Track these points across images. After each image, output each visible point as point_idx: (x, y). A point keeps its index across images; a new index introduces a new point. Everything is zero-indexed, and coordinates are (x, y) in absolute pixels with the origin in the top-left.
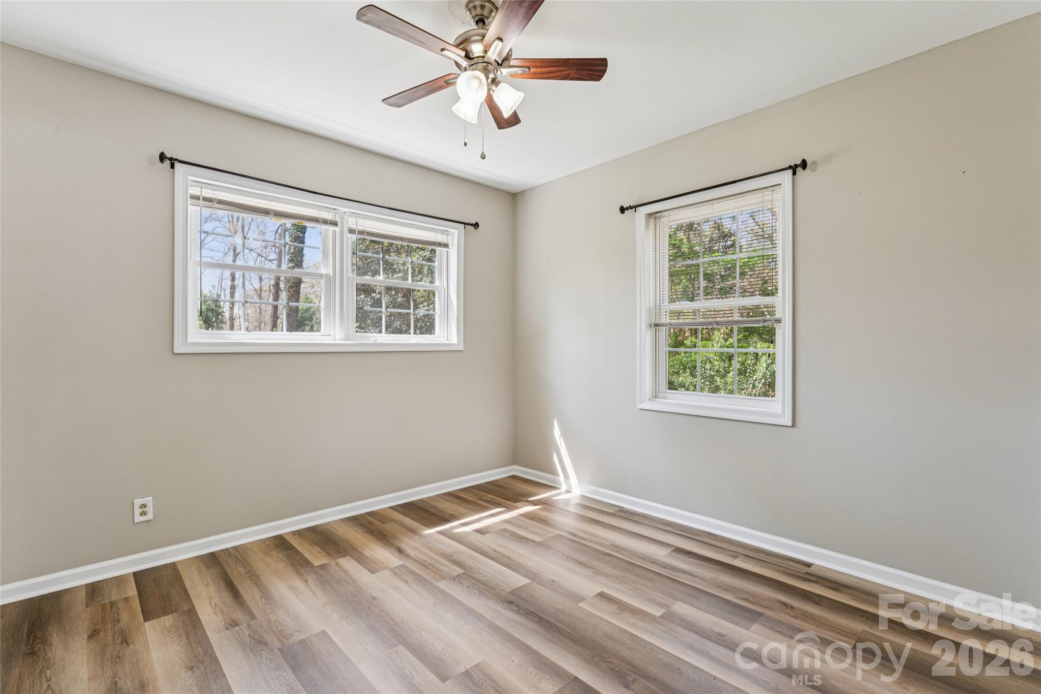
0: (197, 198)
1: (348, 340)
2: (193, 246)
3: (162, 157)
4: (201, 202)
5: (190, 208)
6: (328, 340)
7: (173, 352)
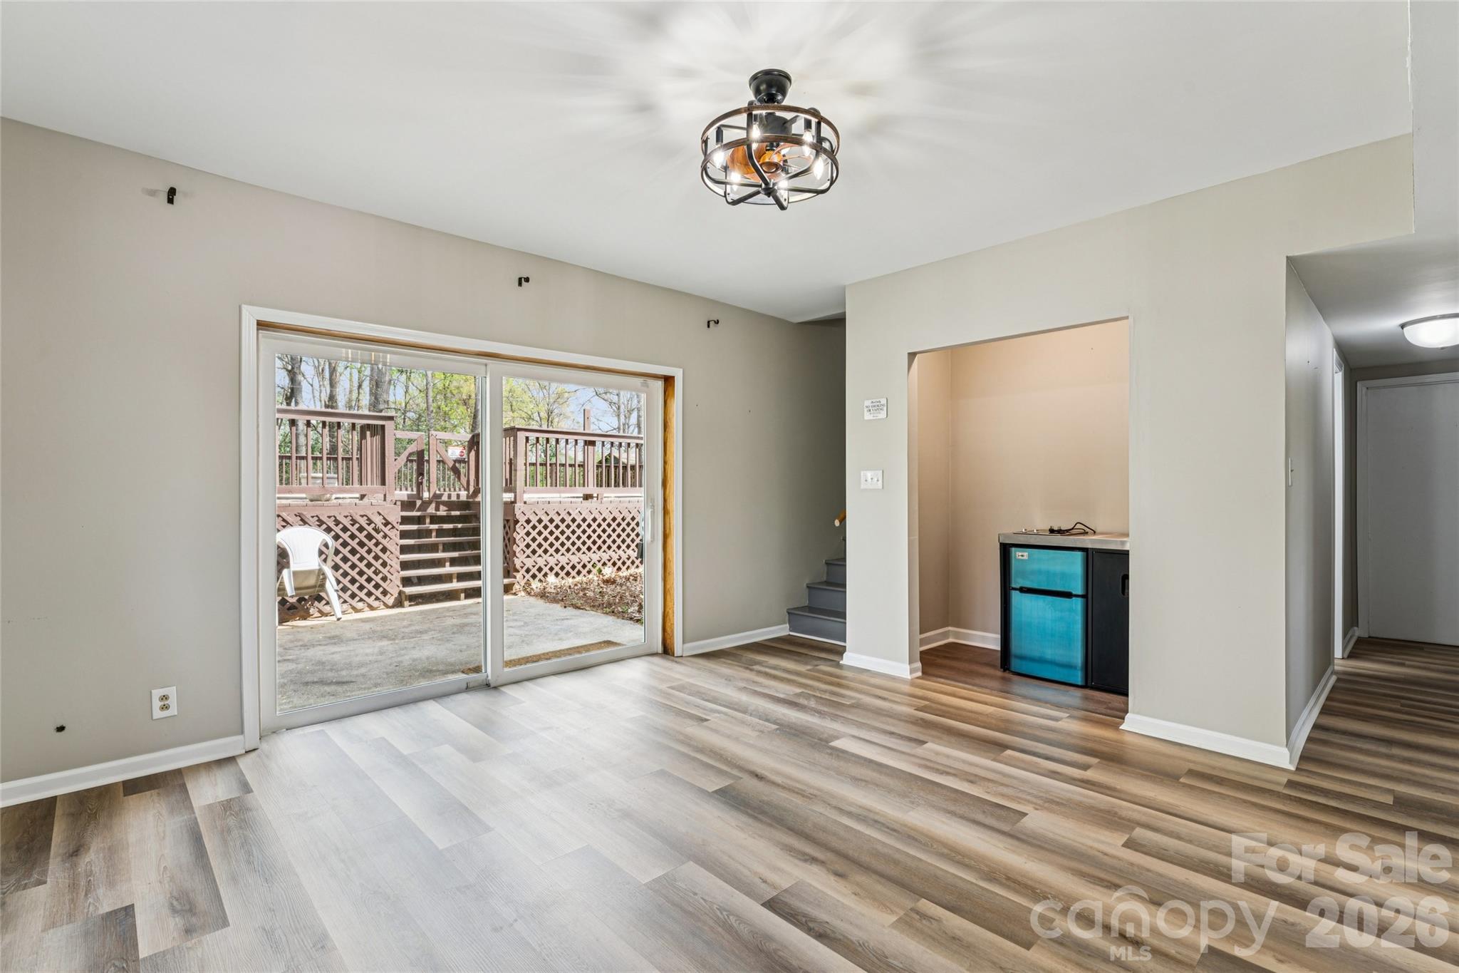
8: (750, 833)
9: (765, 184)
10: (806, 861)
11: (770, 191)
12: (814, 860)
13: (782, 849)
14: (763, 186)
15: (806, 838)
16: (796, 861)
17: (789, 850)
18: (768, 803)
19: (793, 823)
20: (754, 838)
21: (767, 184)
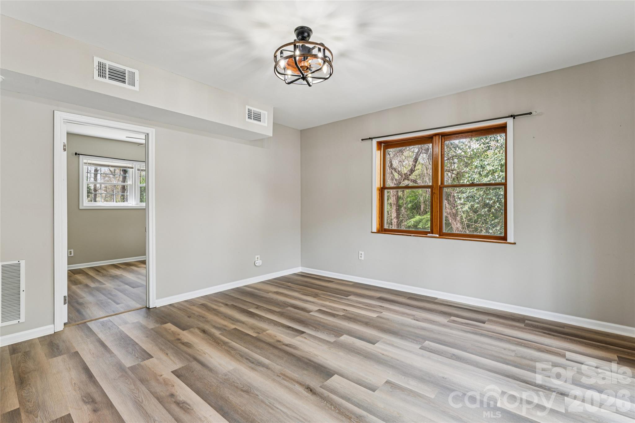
0: (86, 163)
1: (137, 205)
2: (85, 178)
3: (76, 154)
4: (87, 164)
5: (84, 166)
6: (130, 205)
7: (79, 209)
8: (312, 354)
9: (302, 75)
10: (290, 345)
11: (304, 78)
12: (287, 345)
13: (299, 348)
14: (302, 76)
15: (288, 352)
16: (293, 344)
17: (295, 348)
18: (304, 369)
19: (293, 359)
20: (310, 352)
21: (303, 75)
